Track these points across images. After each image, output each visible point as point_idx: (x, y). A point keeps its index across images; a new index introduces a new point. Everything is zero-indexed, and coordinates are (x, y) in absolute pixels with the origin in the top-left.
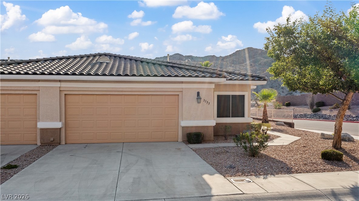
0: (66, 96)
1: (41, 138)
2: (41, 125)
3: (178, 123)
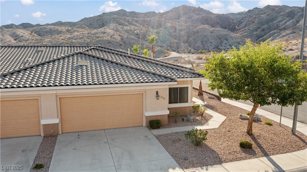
0: (60, 99)
1: (44, 131)
2: (44, 122)
3: (142, 114)
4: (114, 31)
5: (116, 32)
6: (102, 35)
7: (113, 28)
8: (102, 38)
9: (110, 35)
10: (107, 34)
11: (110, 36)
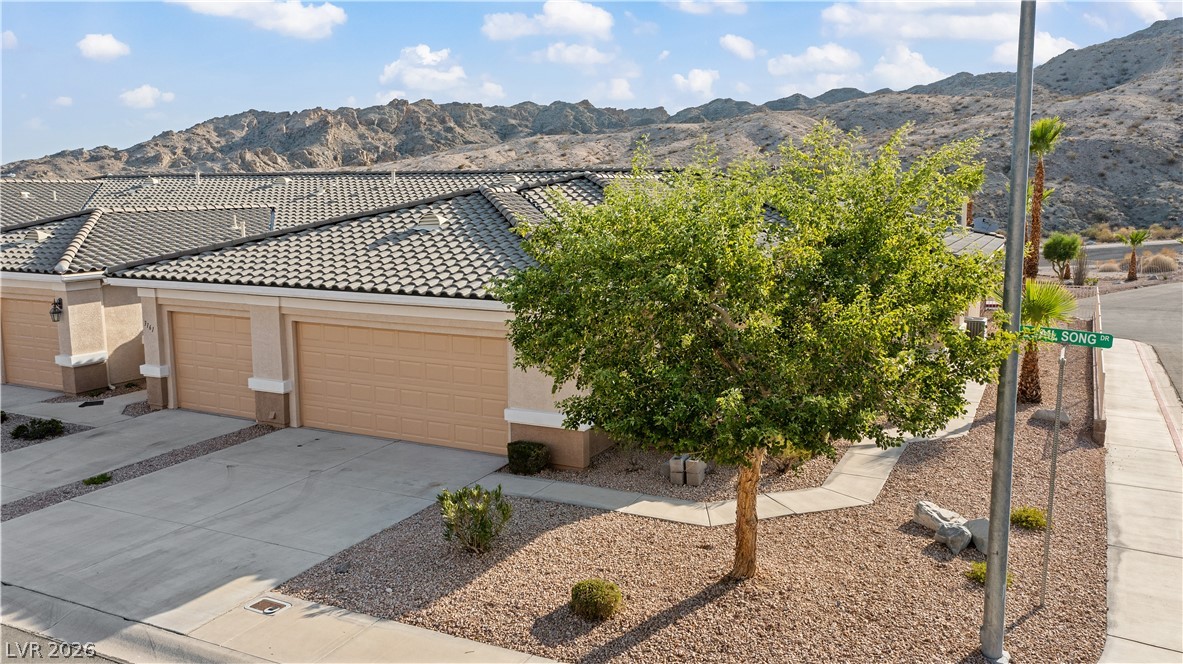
3: (502, 414)
4: (1157, 101)
5: (1165, 104)
6: (1090, 122)
7: (1157, 87)
8: (1087, 133)
9: (1132, 117)
10: (1118, 113)
11: (1130, 122)
